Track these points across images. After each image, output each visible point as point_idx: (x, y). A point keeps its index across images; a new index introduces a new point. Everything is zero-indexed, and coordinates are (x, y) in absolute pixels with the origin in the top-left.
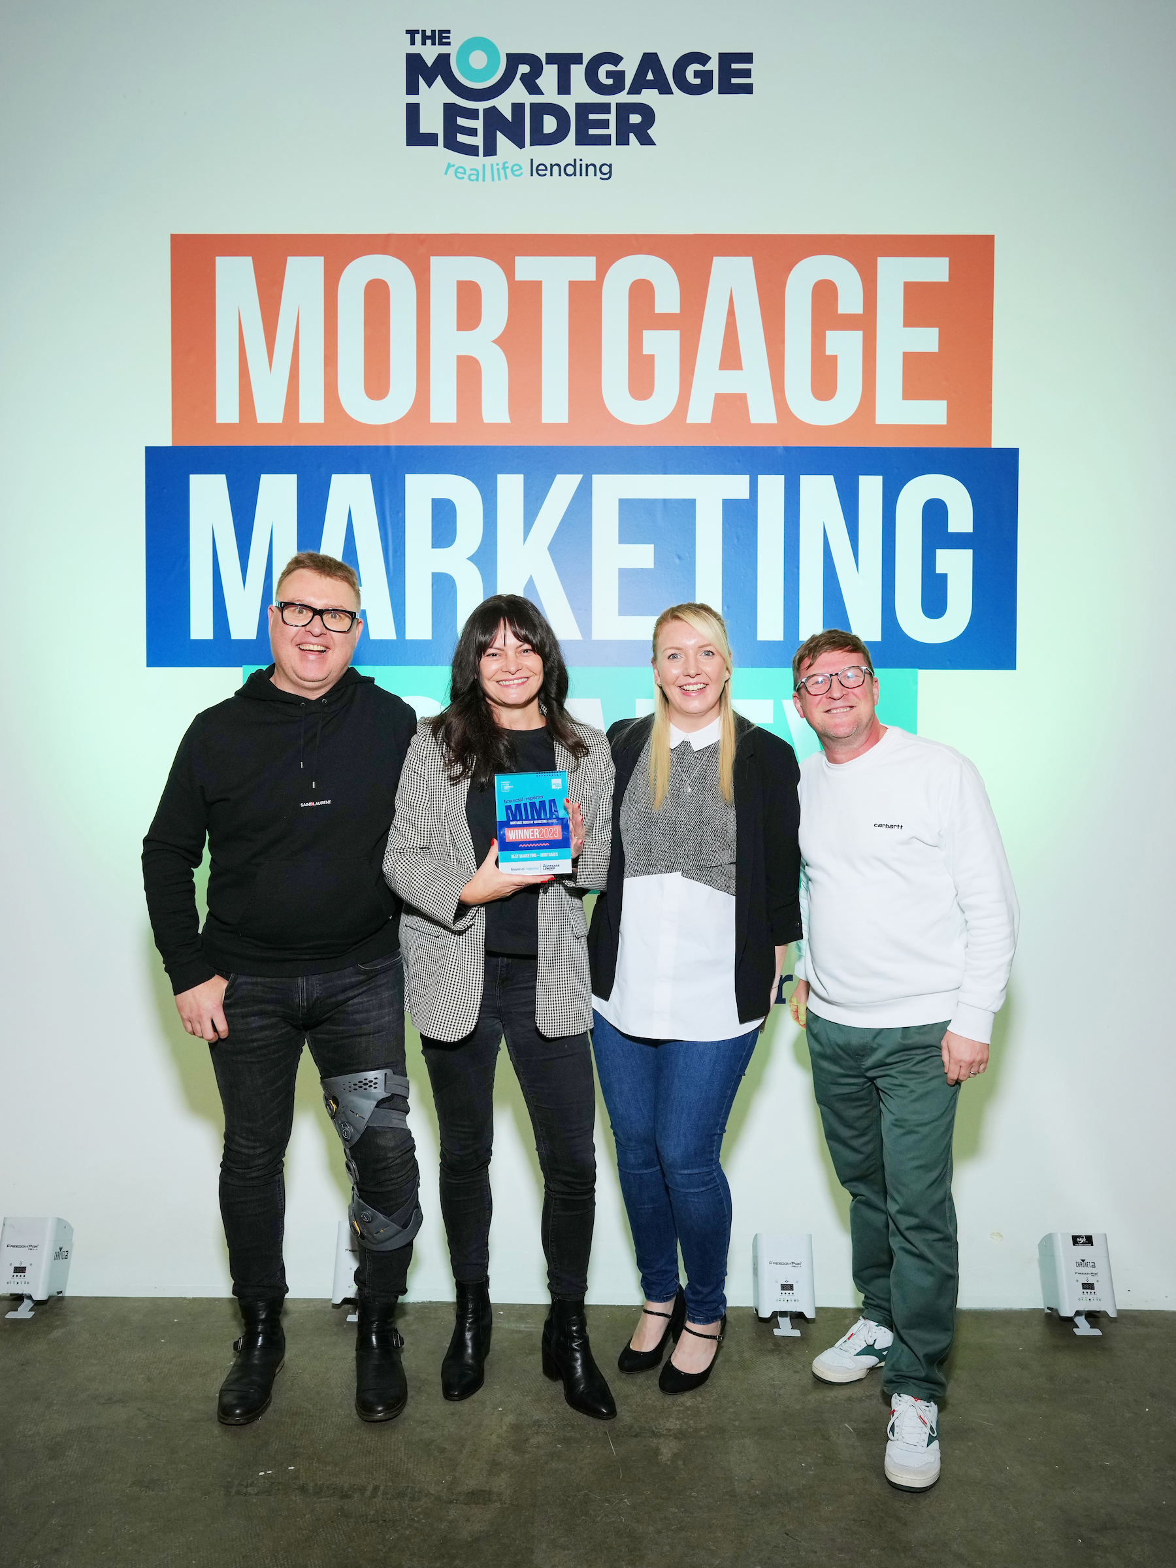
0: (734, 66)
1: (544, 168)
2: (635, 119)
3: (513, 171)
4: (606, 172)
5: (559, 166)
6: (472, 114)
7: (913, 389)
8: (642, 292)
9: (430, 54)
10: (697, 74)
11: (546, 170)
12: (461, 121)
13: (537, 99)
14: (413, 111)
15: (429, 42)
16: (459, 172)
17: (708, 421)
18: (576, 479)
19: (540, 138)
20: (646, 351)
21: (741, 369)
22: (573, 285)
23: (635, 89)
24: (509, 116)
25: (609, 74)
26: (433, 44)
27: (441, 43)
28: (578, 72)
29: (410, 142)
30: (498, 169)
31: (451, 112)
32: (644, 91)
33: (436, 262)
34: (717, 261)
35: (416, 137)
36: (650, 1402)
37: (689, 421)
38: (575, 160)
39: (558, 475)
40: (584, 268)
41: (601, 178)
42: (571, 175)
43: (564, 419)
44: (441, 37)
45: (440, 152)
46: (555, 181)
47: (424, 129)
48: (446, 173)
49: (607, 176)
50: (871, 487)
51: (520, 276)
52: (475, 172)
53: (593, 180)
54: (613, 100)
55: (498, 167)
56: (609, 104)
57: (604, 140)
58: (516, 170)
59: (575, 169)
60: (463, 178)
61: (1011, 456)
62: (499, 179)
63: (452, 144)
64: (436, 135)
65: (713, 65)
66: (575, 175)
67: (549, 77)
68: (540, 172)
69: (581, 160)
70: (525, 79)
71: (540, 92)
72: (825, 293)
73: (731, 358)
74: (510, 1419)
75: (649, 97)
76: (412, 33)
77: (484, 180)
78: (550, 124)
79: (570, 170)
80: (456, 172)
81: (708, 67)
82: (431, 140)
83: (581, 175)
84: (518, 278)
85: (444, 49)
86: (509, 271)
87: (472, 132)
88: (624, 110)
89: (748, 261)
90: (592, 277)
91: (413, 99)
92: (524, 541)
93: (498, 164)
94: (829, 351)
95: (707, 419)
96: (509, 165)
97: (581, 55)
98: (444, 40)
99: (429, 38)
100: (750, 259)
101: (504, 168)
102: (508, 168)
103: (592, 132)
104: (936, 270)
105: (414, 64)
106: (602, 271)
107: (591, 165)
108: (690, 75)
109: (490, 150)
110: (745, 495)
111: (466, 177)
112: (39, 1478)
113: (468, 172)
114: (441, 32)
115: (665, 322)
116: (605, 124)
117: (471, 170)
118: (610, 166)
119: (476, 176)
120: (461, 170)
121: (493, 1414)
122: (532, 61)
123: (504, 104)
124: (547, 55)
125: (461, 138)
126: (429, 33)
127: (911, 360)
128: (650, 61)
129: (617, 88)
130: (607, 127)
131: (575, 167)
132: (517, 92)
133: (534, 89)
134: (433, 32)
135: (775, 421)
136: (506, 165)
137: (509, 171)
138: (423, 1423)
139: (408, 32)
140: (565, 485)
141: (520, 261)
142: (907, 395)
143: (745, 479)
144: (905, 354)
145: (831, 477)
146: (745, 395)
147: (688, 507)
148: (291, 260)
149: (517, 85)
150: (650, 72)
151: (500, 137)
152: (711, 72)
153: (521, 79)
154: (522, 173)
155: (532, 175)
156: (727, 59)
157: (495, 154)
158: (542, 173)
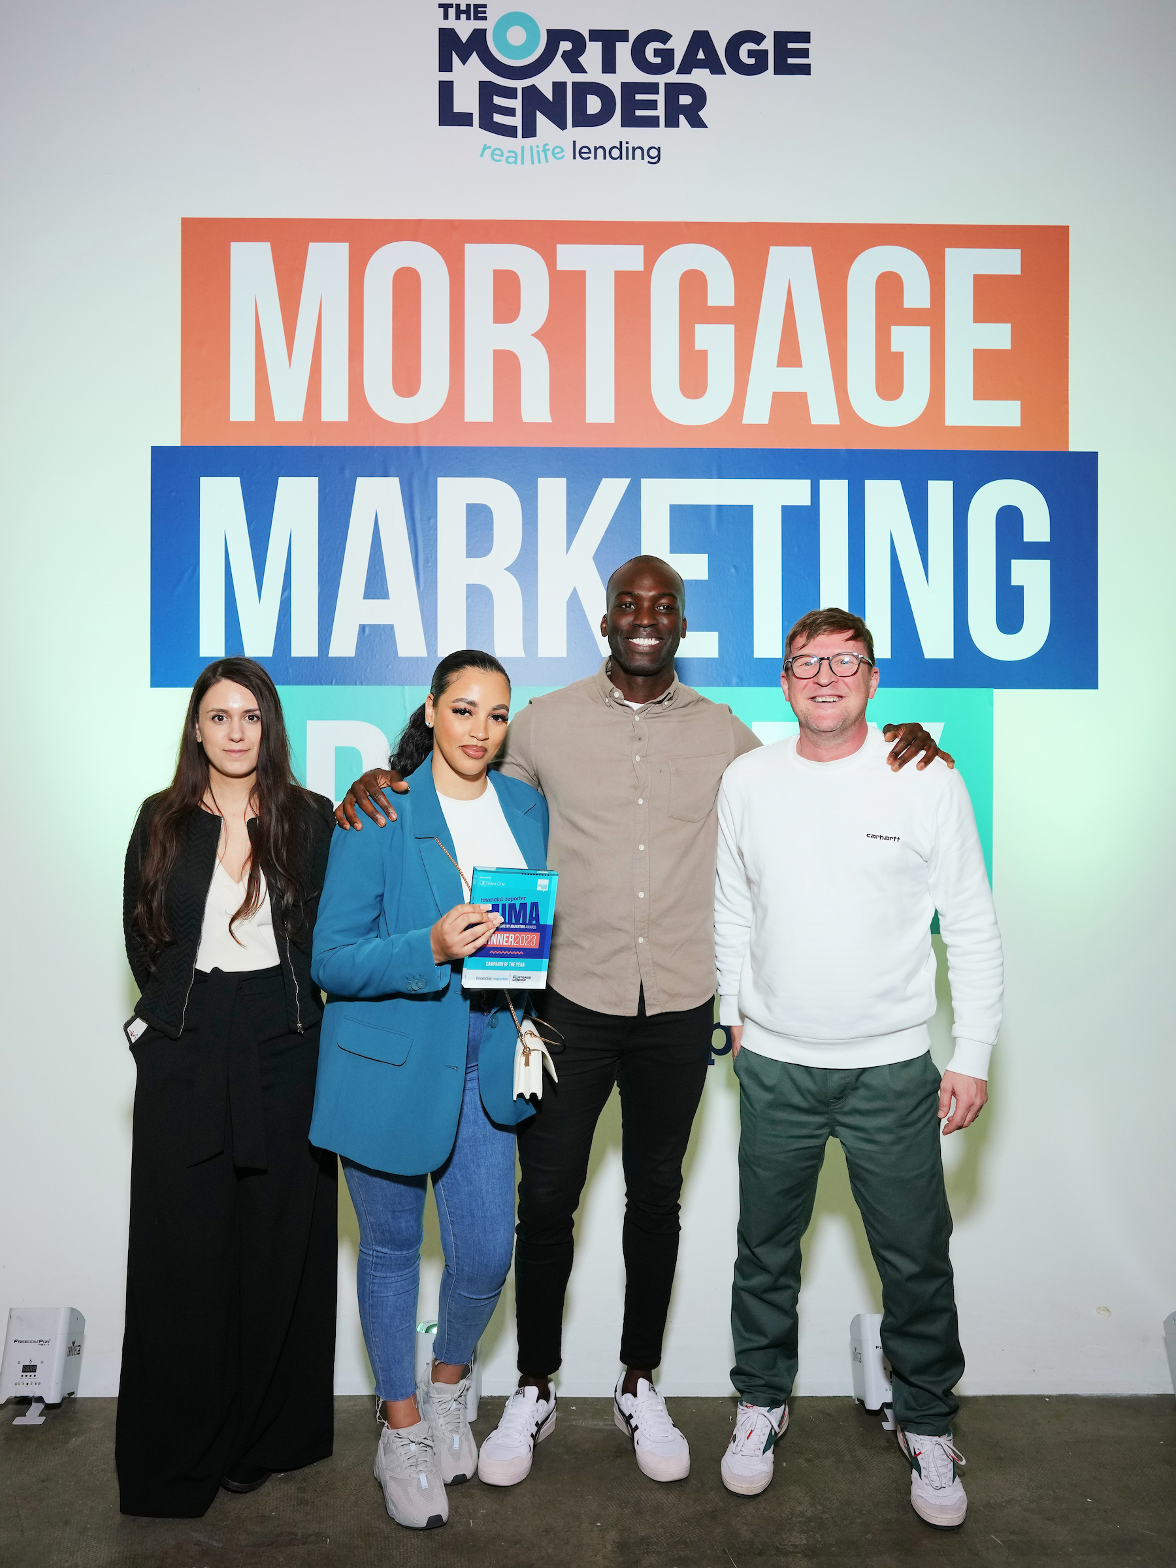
0: (790, 45)
1: (587, 150)
2: (685, 100)
3: (554, 154)
4: (654, 156)
5: (604, 148)
6: (510, 93)
7: (984, 389)
8: (693, 284)
9: (464, 29)
10: (751, 53)
11: (590, 152)
12: (498, 101)
13: (580, 78)
14: (446, 90)
15: (463, 16)
16: (496, 154)
17: (766, 421)
18: (626, 481)
19: (583, 119)
20: (698, 346)
21: (802, 367)
22: (619, 275)
23: (685, 69)
24: (550, 96)
25: (657, 53)
26: (468, 18)
27: (476, 18)
28: (623, 51)
29: (442, 123)
30: (538, 152)
31: (487, 90)
32: (694, 70)
33: (471, 250)
34: (774, 251)
35: (449, 116)
36: (766, 1512)
37: (745, 421)
38: (621, 143)
39: (604, 480)
40: (631, 257)
41: (649, 162)
42: (617, 159)
43: (611, 419)
44: (478, 12)
45: (475, 133)
46: (600, 164)
47: (458, 107)
48: (482, 155)
49: (656, 160)
50: (940, 493)
51: (561, 265)
52: (513, 155)
53: (640, 165)
54: (662, 80)
56: (657, 84)
57: (653, 122)
58: (557, 153)
59: (622, 152)
60: (500, 160)
61: (1090, 460)
62: (539, 162)
63: (487, 124)
64: (471, 115)
65: (768, 45)
66: (621, 159)
67: (593, 54)
68: (582, 155)
69: (627, 143)
70: (565, 55)
71: (583, 71)
72: (889, 286)
73: (790, 355)
74: (612, 1535)
75: (699, 77)
76: (445, 7)
77: (523, 163)
78: (594, 105)
79: (615, 153)
80: (493, 154)
81: (762, 46)
82: (465, 120)
83: (627, 159)
84: (559, 268)
85: (480, 25)
86: (550, 259)
87: (511, 112)
88: (673, 90)
89: (807, 252)
90: (639, 266)
91: (446, 76)
92: (567, 551)
93: (537, 147)
94: (895, 348)
95: (765, 419)
96: (550, 147)
97: (627, 32)
98: (480, 15)
99: (463, 12)
100: (810, 248)
101: (545, 151)
102: (549, 150)
103: (639, 113)
104: (1007, 262)
105: (448, 40)
106: (650, 261)
107: (638, 148)
108: (743, 55)
109: (530, 130)
110: (806, 501)
111: (503, 159)
113: (506, 154)
114: (476, 6)
115: (719, 315)
116: (653, 105)
117: (509, 152)
118: (659, 149)
119: (514, 158)
120: (497, 152)
121: (591, 1531)
122: (574, 37)
123: (544, 82)
124: (590, 31)
125: (498, 118)
126: (463, 7)
127: (981, 357)
128: (701, 39)
129: (666, 67)
130: (656, 108)
131: (621, 150)
132: (558, 70)
133: (576, 67)
134: (468, 6)
135: (838, 422)
136: (547, 147)
137: (549, 153)
138: (516, 1543)
139: (440, 6)
140: (611, 491)
141: (561, 249)
142: (978, 396)
143: (806, 484)
144: (975, 350)
145: (899, 482)
146: (805, 394)
147: (744, 514)
148: (313, 247)
149: (558, 62)
150: (701, 50)
151: (540, 117)
152: (766, 51)
153: (563, 56)
154: (564, 156)
155: (574, 158)
156: (782, 38)
157: (534, 135)
158: (584, 156)
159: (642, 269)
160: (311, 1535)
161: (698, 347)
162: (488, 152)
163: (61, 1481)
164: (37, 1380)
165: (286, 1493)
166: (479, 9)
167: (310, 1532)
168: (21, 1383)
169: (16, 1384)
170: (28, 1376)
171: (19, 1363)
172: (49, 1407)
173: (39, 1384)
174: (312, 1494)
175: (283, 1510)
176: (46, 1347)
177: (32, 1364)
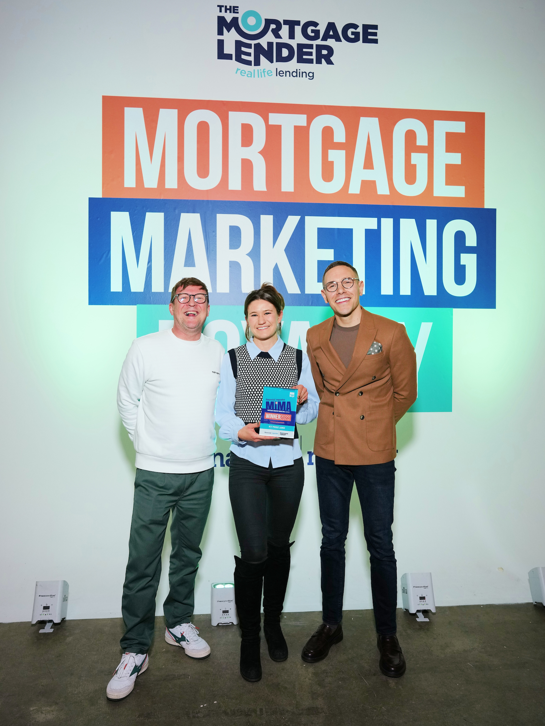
0: (369, 31)
1: (282, 73)
2: (324, 52)
3: (268, 74)
4: (311, 76)
5: (289, 72)
6: (249, 46)
7: (450, 181)
8: (328, 132)
9: (229, 17)
10: (353, 33)
11: (283, 73)
12: (243, 49)
13: (279, 41)
14: (221, 43)
15: (228, 11)
16: (242, 73)
17: (359, 193)
18: (298, 217)
19: (281, 59)
21: (374, 169)
22: (296, 127)
23: (325, 39)
24: (266, 48)
25: (313, 31)
26: (230, 12)
27: (234, 12)
28: (298, 30)
29: (219, 58)
30: (261, 72)
31: (239, 44)
32: (328, 39)
33: (232, 114)
34: (362, 119)
35: (222, 55)
37: (349, 192)
38: (297, 70)
39: (289, 216)
40: (301, 120)
41: (309, 79)
42: (295, 77)
43: (292, 190)
44: (234, 9)
45: (233, 63)
46: (288, 79)
47: (226, 51)
48: (236, 73)
49: (312, 78)
50: (431, 225)
52: (250, 73)
53: (305, 79)
54: (315, 43)
55: (261, 71)
57: (310, 61)
58: (269, 73)
59: (297, 74)
60: (244, 75)
61: (493, 212)
62: (261, 77)
63: (239, 59)
64: (231, 55)
65: (360, 30)
66: (297, 77)
67: (285, 31)
68: (280, 74)
69: (300, 70)
70: (273, 30)
71: (281, 38)
72: (410, 136)
73: (369, 164)
75: (331, 42)
76: (220, 7)
77: (254, 77)
78: (285, 53)
79: (294, 74)
80: (241, 72)
81: (358, 30)
82: (229, 57)
83: (300, 77)
84: (270, 123)
85: (235, 15)
86: (266, 120)
87: (249, 54)
88: (319, 48)
91: (221, 37)
92: (273, 248)
93: (261, 70)
94: (413, 162)
95: (358, 192)
96: (266, 70)
97: (299, 21)
98: (235, 11)
99: (228, 9)
100: (377, 119)
101: (264, 72)
102: (265, 72)
103: (305, 57)
104: (459, 127)
105: (221, 21)
106: (309, 122)
107: (304, 72)
108: (349, 34)
109: (257, 63)
110: (375, 227)
111: (246, 75)
112: (89, 716)
113: (247, 73)
114: (234, 7)
115: (338, 146)
116: (311, 54)
117: (248, 72)
118: (313, 73)
119: (250, 75)
120: (243, 72)
121: (302, 668)
122: (277, 23)
123: (263, 42)
124: (284, 20)
125: (243, 57)
126: (228, 7)
127: (449, 167)
128: (331, 26)
129: (316, 37)
130: (312, 55)
131: (297, 73)
132: (270, 37)
133: (278, 36)
134: (230, 7)
135: (389, 194)
136: (265, 70)
137: (266, 73)
138: (271, 674)
139: (218, 6)
140: (292, 221)
141: (271, 115)
142: (447, 183)
143: (375, 220)
144: (446, 165)
145: (414, 220)
146: (375, 181)
147: (349, 233)
148: (161, 111)
149: (270, 33)
150: (331, 31)
151: (262, 57)
152: (359, 33)
153: (272, 31)
154: (272, 75)
155: (277, 76)
156: (366, 27)
157: (259, 65)
158: (281, 75)
159: (306, 125)
160: (181, 675)
161: (329, 160)
162: (239, 72)
163: (66, 657)
164: (50, 612)
165: (167, 658)
166: (235, 8)
167: (181, 673)
168: (43, 614)
169: (40, 615)
170: (46, 611)
171: (41, 605)
172: (55, 625)
173: (51, 614)
174: (179, 658)
175: (167, 665)
176: (54, 598)
177: (47, 606)
